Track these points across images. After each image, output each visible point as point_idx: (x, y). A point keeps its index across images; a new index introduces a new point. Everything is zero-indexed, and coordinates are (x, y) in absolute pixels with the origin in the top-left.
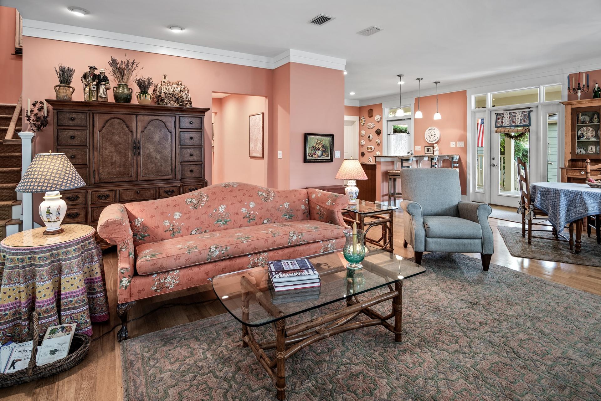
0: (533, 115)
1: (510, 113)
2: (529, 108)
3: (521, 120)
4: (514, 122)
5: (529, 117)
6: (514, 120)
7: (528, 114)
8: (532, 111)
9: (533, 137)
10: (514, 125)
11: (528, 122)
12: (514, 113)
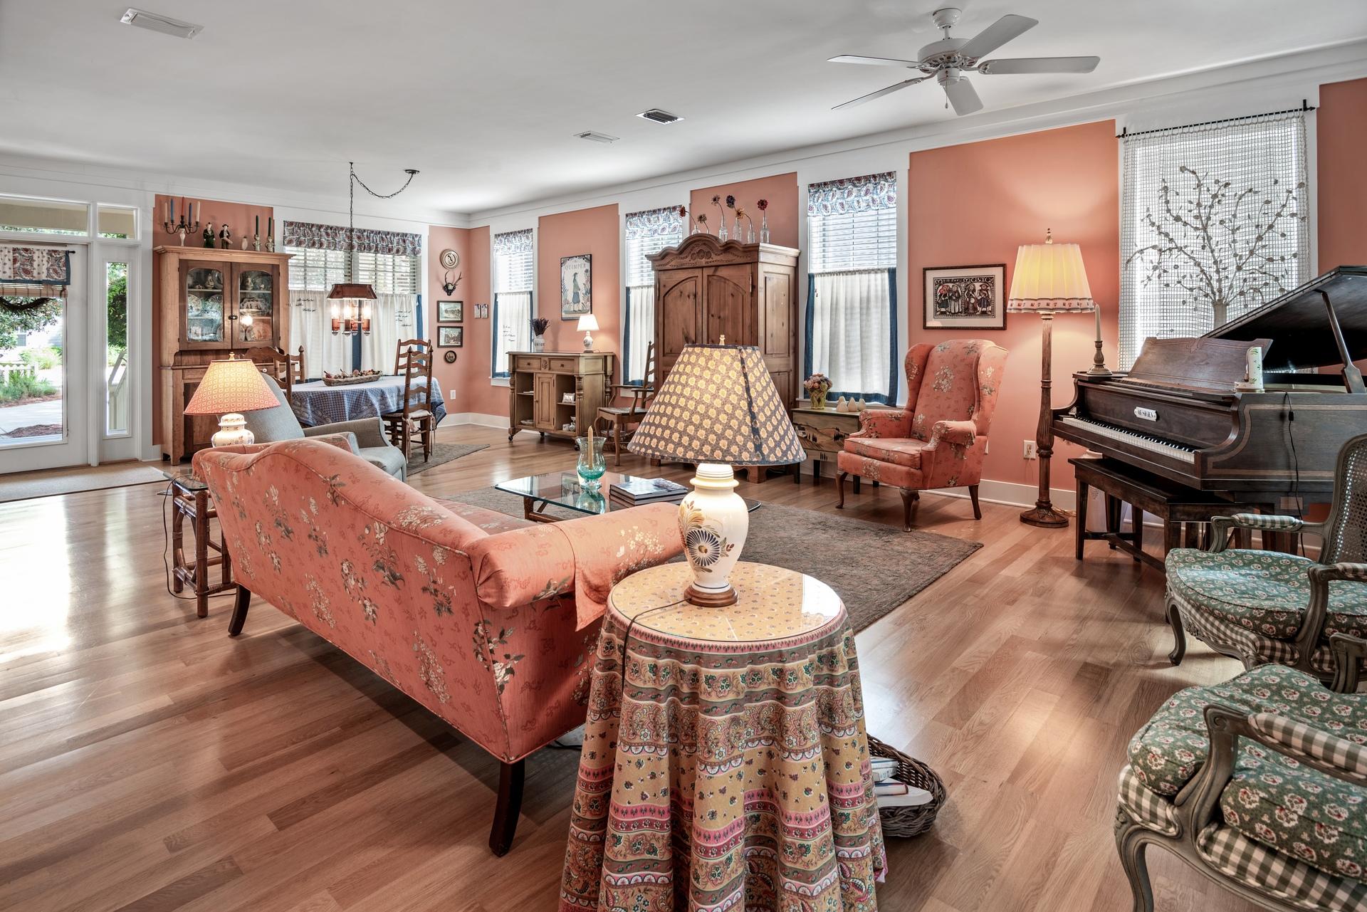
0: (75, 261)
1: (14, 250)
2: (65, 245)
3: (48, 269)
4: (27, 272)
5: (67, 264)
6: (29, 267)
7: (63, 259)
8: (74, 252)
9: (75, 308)
10: (27, 278)
11: (64, 274)
12: (26, 250)
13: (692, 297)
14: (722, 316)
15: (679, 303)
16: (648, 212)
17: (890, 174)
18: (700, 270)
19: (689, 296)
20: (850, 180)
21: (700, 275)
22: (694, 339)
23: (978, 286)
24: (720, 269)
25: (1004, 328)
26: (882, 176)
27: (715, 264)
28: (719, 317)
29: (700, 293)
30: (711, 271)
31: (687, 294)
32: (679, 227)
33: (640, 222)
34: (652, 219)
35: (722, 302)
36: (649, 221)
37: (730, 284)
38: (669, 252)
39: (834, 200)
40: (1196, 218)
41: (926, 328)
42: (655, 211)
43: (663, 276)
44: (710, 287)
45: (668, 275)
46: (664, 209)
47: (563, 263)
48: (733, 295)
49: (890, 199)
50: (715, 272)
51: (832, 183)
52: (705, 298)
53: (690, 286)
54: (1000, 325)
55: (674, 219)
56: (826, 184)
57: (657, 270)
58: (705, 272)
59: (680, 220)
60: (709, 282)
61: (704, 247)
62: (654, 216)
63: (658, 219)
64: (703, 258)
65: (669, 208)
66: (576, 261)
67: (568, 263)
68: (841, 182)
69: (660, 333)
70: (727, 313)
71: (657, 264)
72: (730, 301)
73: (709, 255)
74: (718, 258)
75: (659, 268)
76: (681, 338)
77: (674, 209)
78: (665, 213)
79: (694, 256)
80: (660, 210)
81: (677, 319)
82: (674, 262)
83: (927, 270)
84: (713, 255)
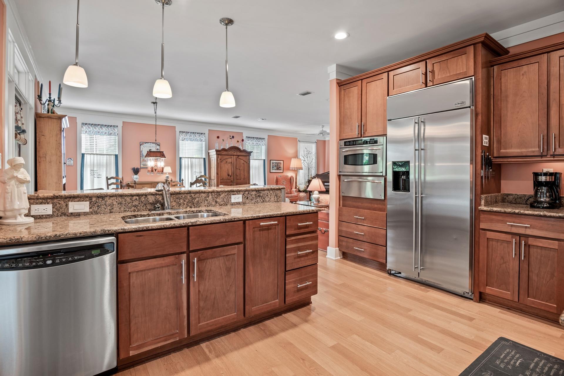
13: (230, 163)
14: (240, 169)
15: (226, 165)
16: (191, 132)
17: (264, 138)
18: (233, 156)
20: (255, 138)
22: (231, 175)
23: (279, 164)
25: (283, 172)
26: (262, 138)
27: (239, 155)
29: (233, 162)
30: (237, 157)
31: (228, 162)
32: (204, 140)
33: (187, 135)
34: (193, 135)
35: (240, 165)
36: (191, 136)
37: (242, 160)
38: (224, 150)
39: (252, 142)
40: (307, 156)
41: (270, 172)
42: (193, 133)
43: (220, 157)
44: (236, 161)
45: (222, 156)
46: (198, 133)
47: (141, 144)
48: (243, 164)
49: (264, 144)
50: (238, 157)
51: (252, 137)
52: (235, 164)
53: (229, 160)
54: (282, 172)
55: (202, 137)
56: (250, 137)
57: (217, 154)
58: (235, 157)
59: (204, 138)
60: (236, 160)
61: (235, 150)
62: (193, 134)
63: (195, 136)
64: (234, 153)
65: (200, 133)
66: (150, 144)
67: (145, 145)
68: (253, 138)
69: (219, 174)
70: (242, 168)
71: (218, 152)
72: (242, 165)
73: (236, 152)
74: (240, 153)
75: (219, 154)
76: (226, 175)
77: (202, 134)
78: (198, 134)
79: (232, 152)
80: (196, 133)
81: (225, 169)
82: (225, 153)
83: (270, 160)
84: (238, 152)
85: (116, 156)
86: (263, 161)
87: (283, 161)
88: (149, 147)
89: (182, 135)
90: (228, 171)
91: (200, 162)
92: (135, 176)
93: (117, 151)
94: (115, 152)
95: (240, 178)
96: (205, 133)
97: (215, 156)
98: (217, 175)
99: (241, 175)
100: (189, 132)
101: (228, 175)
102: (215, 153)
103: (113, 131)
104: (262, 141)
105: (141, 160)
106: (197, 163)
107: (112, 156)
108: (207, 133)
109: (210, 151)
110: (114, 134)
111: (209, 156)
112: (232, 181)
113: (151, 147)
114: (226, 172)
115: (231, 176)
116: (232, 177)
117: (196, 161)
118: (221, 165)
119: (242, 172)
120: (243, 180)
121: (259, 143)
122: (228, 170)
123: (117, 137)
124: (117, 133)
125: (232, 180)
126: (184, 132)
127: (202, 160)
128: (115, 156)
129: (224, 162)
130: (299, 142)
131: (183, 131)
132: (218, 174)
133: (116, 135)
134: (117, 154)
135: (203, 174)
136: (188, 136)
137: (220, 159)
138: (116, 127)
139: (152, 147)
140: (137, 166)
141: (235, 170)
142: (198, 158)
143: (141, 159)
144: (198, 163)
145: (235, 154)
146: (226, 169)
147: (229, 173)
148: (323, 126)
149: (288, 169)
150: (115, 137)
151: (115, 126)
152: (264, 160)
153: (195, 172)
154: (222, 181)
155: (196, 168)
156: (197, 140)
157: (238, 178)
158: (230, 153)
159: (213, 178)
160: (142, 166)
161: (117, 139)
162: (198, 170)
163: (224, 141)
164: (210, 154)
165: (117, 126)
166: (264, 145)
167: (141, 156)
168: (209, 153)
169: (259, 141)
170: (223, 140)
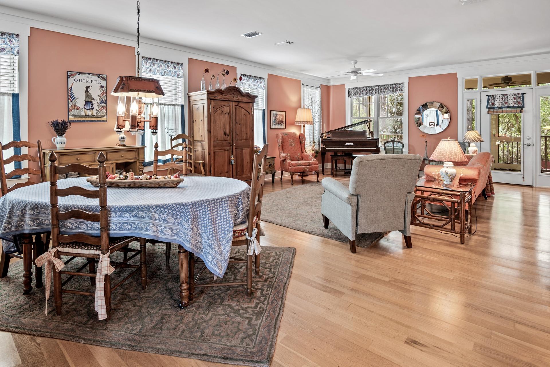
13: (227, 114)
14: (241, 123)
15: (221, 116)
16: (161, 60)
17: (263, 78)
18: (231, 102)
19: (226, 114)
20: (253, 76)
21: (231, 105)
22: (228, 133)
23: (281, 117)
24: (240, 103)
26: (261, 78)
27: (239, 101)
28: (240, 124)
29: (231, 113)
30: (236, 104)
31: (225, 113)
32: (181, 74)
33: (154, 65)
34: (164, 66)
35: (241, 117)
36: (161, 66)
37: (244, 110)
38: (219, 91)
39: (249, 82)
40: (311, 105)
41: (271, 129)
42: (165, 61)
43: (213, 103)
44: (235, 110)
45: (216, 102)
46: (172, 63)
47: (70, 76)
48: (245, 115)
49: (264, 86)
50: (238, 104)
51: (248, 75)
52: (234, 115)
53: (226, 109)
54: (285, 128)
55: (178, 70)
56: (246, 75)
57: (209, 99)
58: (234, 104)
59: (182, 70)
60: (235, 108)
61: (235, 93)
62: (164, 64)
63: (168, 67)
64: (233, 97)
65: (175, 63)
66: (88, 77)
67: (77, 77)
68: (250, 76)
69: (212, 131)
70: (243, 122)
71: (210, 96)
72: (244, 117)
73: (236, 96)
74: (241, 98)
75: (212, 98)
76: (222, 133)
77: (178, 64)
78: (173, 65)
79: (230, 96)
80: (169, 62)
81: (220, 124)
82: (220, 97)
83: (271, 111)
84: (238, 97)
85: (15, 97)
86: (262, 111)
87: (286, 112)
88: (85, 81)
89: (146, 64)
90: (224, 127)
91: (175, 111)
92: (59, 139)
93: (17, 86)
94: (12, 89)
95: (241, 139)
96: (182, 64)
97: (206, 102)
98: (209, 134)
99: (243, 132)
100: (157, 60)
101: (225, 134)
102: (205, 96)
103: (7, 44)
104: (261, 83)
105: (70, 107)
106: (170, 114)
107: (6, 97)
108: (186, 63)
109: (191, 94)
110: (11, 52)
111: (189, 101)
112: (230, 143)
113: (90, 81)
114: (222, 129)
115: (228, 135)
116: (230, 136)
117: (169, 109)
118: (214, 116)
119: (243, 129)
120: (244, 141)
121: (258, 84)
122: (224, 125)
123: (17, 58)
124: (17, 49)
125: (230, 141)
126: (150, 59)
127: (178, 108)
128: (11, 98)
129: (219, 112)
130: (302, 87)
131: (148, 57)
132: (210, 132)
133: (15, 52)
134: (17, 92)
135: (180, 132)
136: (156, 66)
137: (213, 107)
138: (14, 36)
139: (92, 81)
140: (61, 118)
141: (234, 126)
142: (173, 105)
143: (70, 105)
144: (173, 113)
145: (235, 99)
146: (222, 124)
147: (226, 131)
148: (356, 62)
149: (293, 124)
150: (12, 57)
151: (13, 34)
152: (264, 110)
153: (168, 129)
154: (215, 143)
155: (169, 121)
156: (171, 74)
157: (238, 138)
158: (228, 97)
159: (197, 137)
160: (71, 118)
161: (17, 61)
162: (172, 126)
163: (214, 78)
164: (192, 99)
165: (18, 36)
166: (263, 88)
167: (68, 99)
168: (189, 97)
169: (257, 82)
170: (213, 76)
